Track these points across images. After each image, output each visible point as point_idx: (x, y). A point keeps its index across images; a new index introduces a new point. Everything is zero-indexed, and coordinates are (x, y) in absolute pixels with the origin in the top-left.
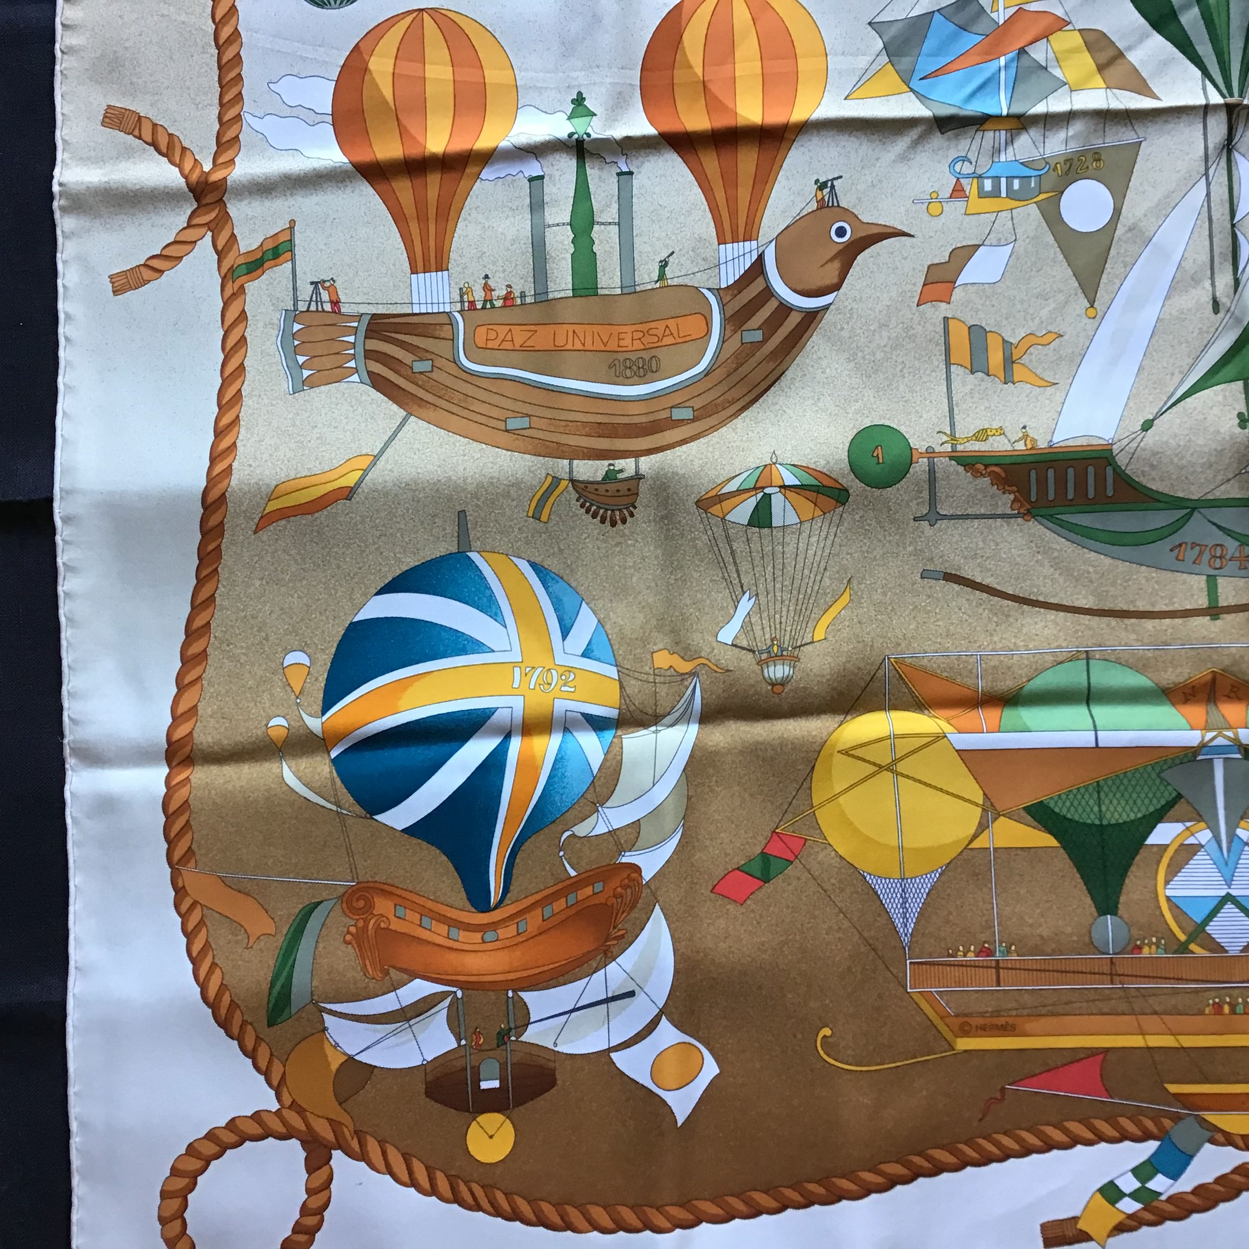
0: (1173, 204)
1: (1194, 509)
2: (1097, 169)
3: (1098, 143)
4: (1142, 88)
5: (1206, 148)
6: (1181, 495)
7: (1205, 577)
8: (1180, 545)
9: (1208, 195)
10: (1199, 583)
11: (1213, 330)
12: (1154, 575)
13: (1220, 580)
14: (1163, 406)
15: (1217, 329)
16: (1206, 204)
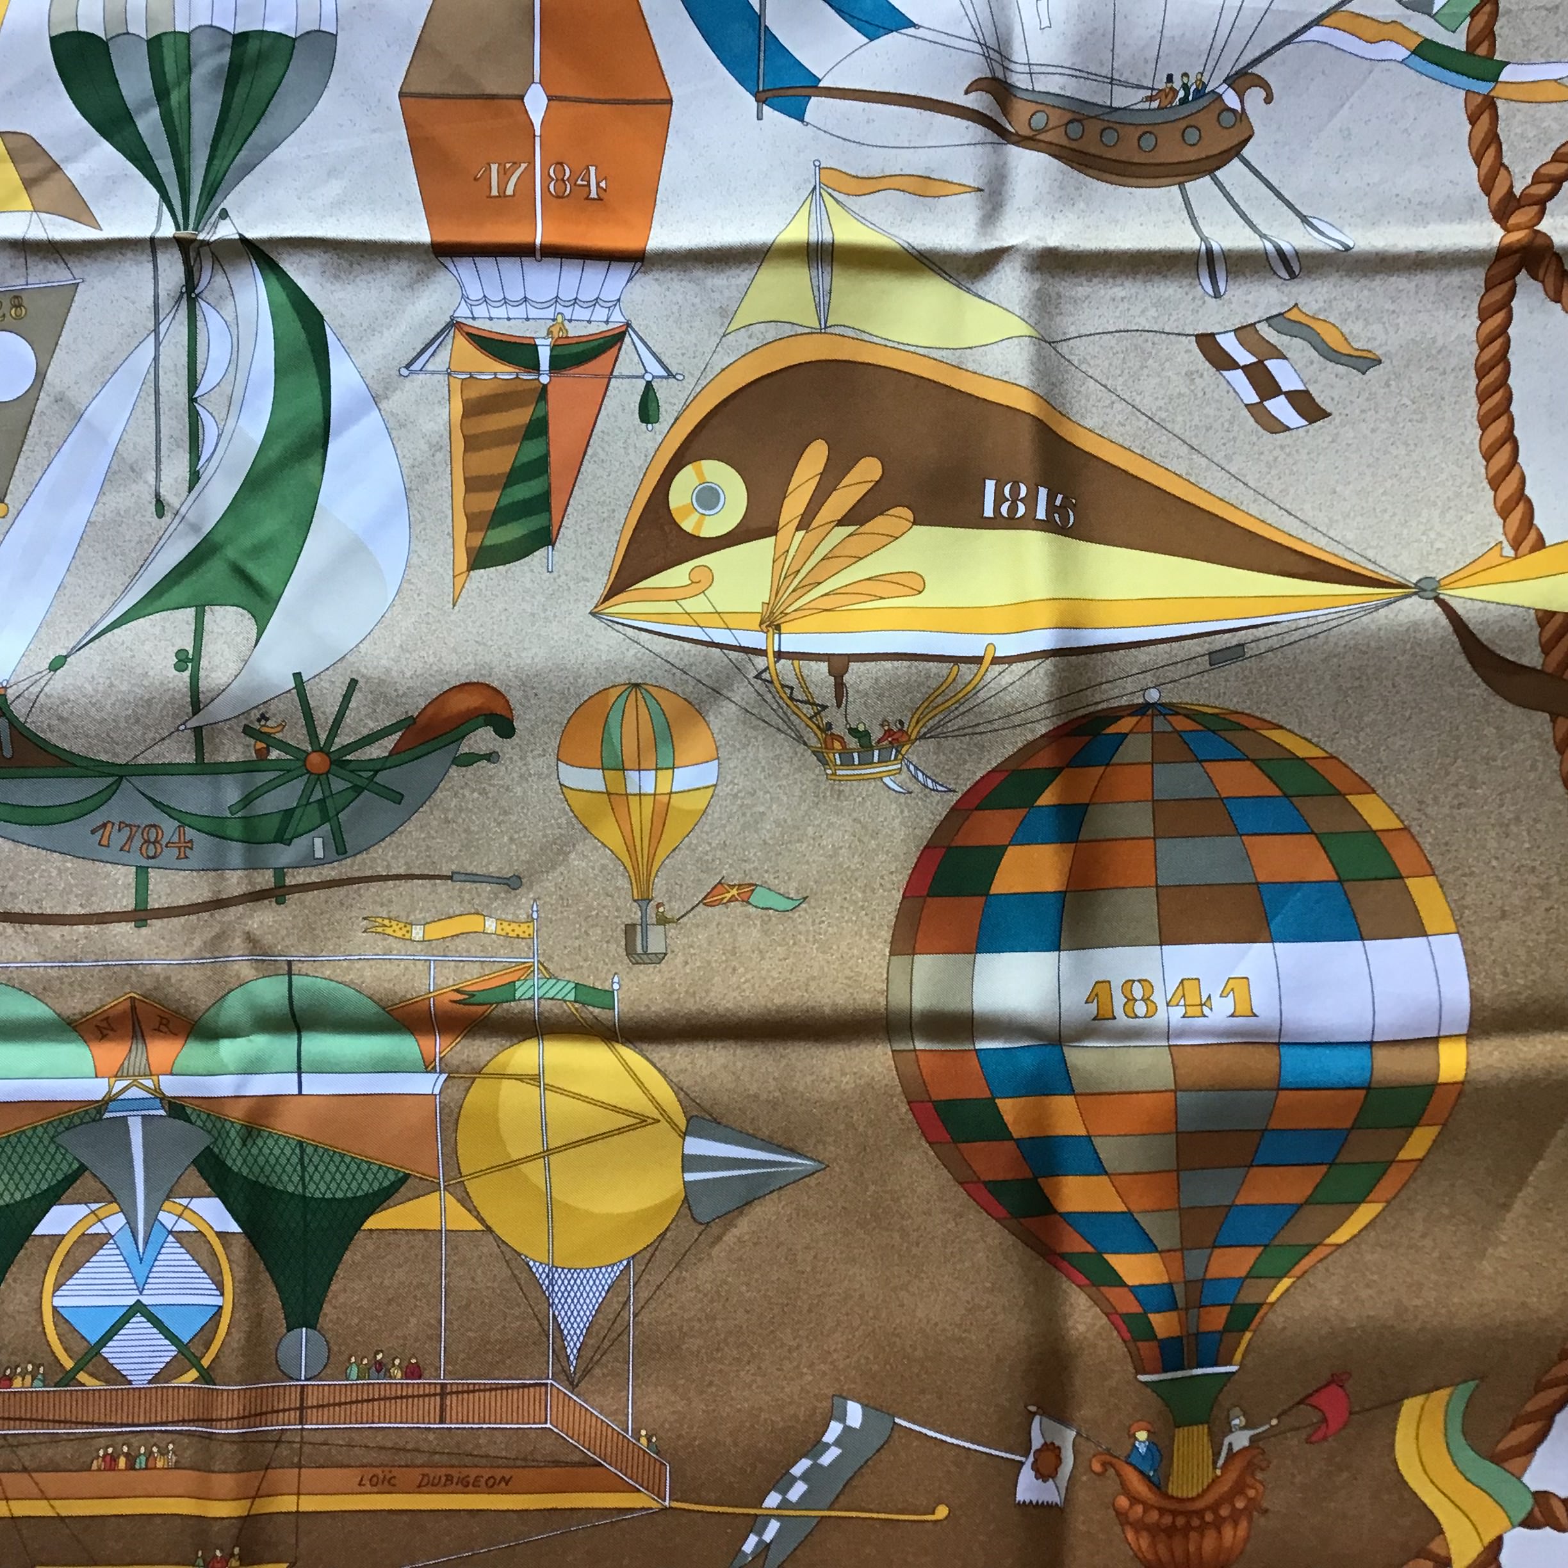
0: (112, 369)
1: (121, 777)
2: (18, 317)
3: (18, 283)
4: (81, 212)
5: (156, 296)
6: (103, 757)
7: (134, 869)
8: (104, 825)
9: (156, 359)
10: (126, 876)
11: (155, 539)
12: (69, 865)
13: (152, 873)
14: (83, 638)
15: (160, 539)
16: (152, 370)
